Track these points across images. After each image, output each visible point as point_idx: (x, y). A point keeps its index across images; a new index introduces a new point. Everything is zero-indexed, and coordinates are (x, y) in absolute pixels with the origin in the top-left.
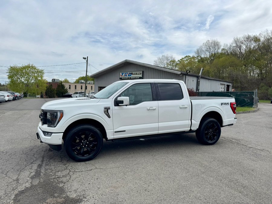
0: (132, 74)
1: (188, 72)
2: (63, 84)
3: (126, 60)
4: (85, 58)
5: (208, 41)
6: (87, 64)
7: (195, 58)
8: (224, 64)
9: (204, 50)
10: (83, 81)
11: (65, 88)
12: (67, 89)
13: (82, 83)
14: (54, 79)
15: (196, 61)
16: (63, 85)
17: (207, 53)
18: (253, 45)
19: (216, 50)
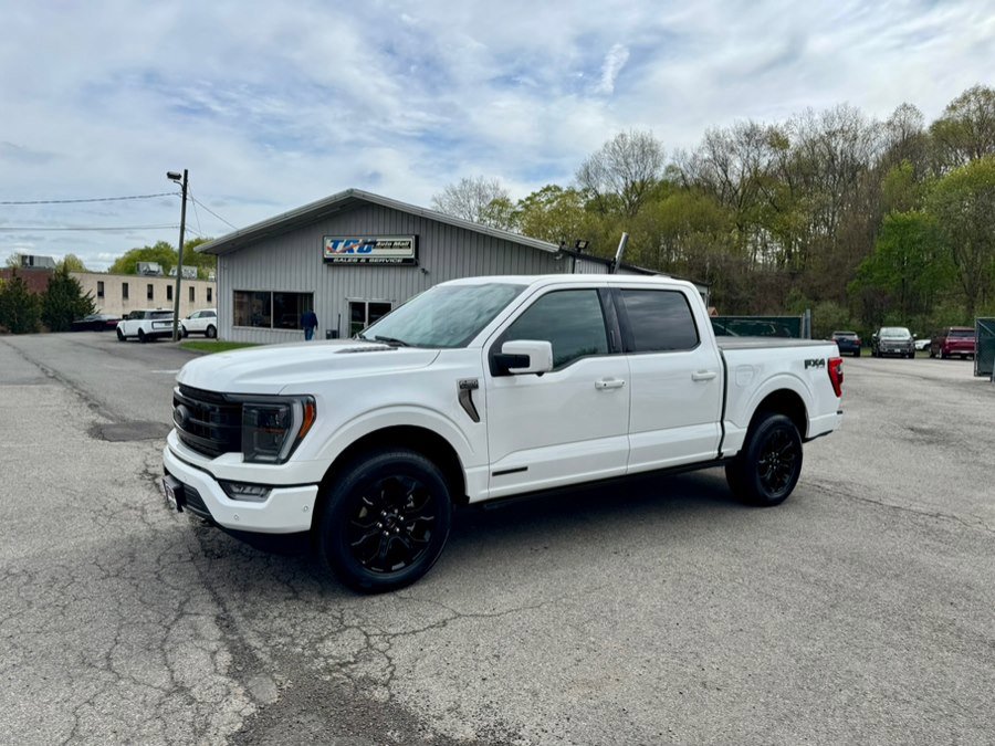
0: (374, 244)
1: (582, 245)
2: (71, 275)
3: (351, 191)
4: (178, 177)
5: (622, 136)
6: (185, 199)
7: (578, 194)
8: (675, 218)
9: (608, 168)
10: (154, 267)
11: (82, 295)
12: (91, 296)
13: (150, 274)
14: (31, 258)
15: (582, 206)
16: (73, 281)
17: (616, 180)
18: (767, 159)
19: (648, 171)
